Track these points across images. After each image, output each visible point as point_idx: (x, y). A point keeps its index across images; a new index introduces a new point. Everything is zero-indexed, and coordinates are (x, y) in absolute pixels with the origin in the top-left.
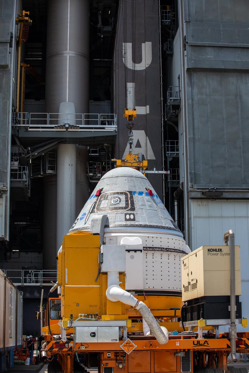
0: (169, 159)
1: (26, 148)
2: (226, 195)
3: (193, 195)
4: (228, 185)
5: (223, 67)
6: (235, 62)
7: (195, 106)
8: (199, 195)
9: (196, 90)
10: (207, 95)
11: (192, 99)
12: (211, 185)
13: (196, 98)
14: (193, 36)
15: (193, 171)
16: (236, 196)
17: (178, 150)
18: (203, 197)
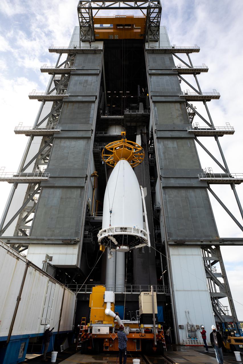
0: (157, 234)
1: (93, 226)
2: (187, 243)
3: (170, 243)
4: (187, 238)
5: (179, 186)
6: (184, 183)
7: (167, 202)
8: (173, 243)
9: (167, 196)
10: (172, 198)
11: (166, 200)
12: (179, 238)
13: (167, 199)
14: (164, 174)
15: (169, 232)
16: (192, 243)
17: (160, 230)
18: (175, 244)
